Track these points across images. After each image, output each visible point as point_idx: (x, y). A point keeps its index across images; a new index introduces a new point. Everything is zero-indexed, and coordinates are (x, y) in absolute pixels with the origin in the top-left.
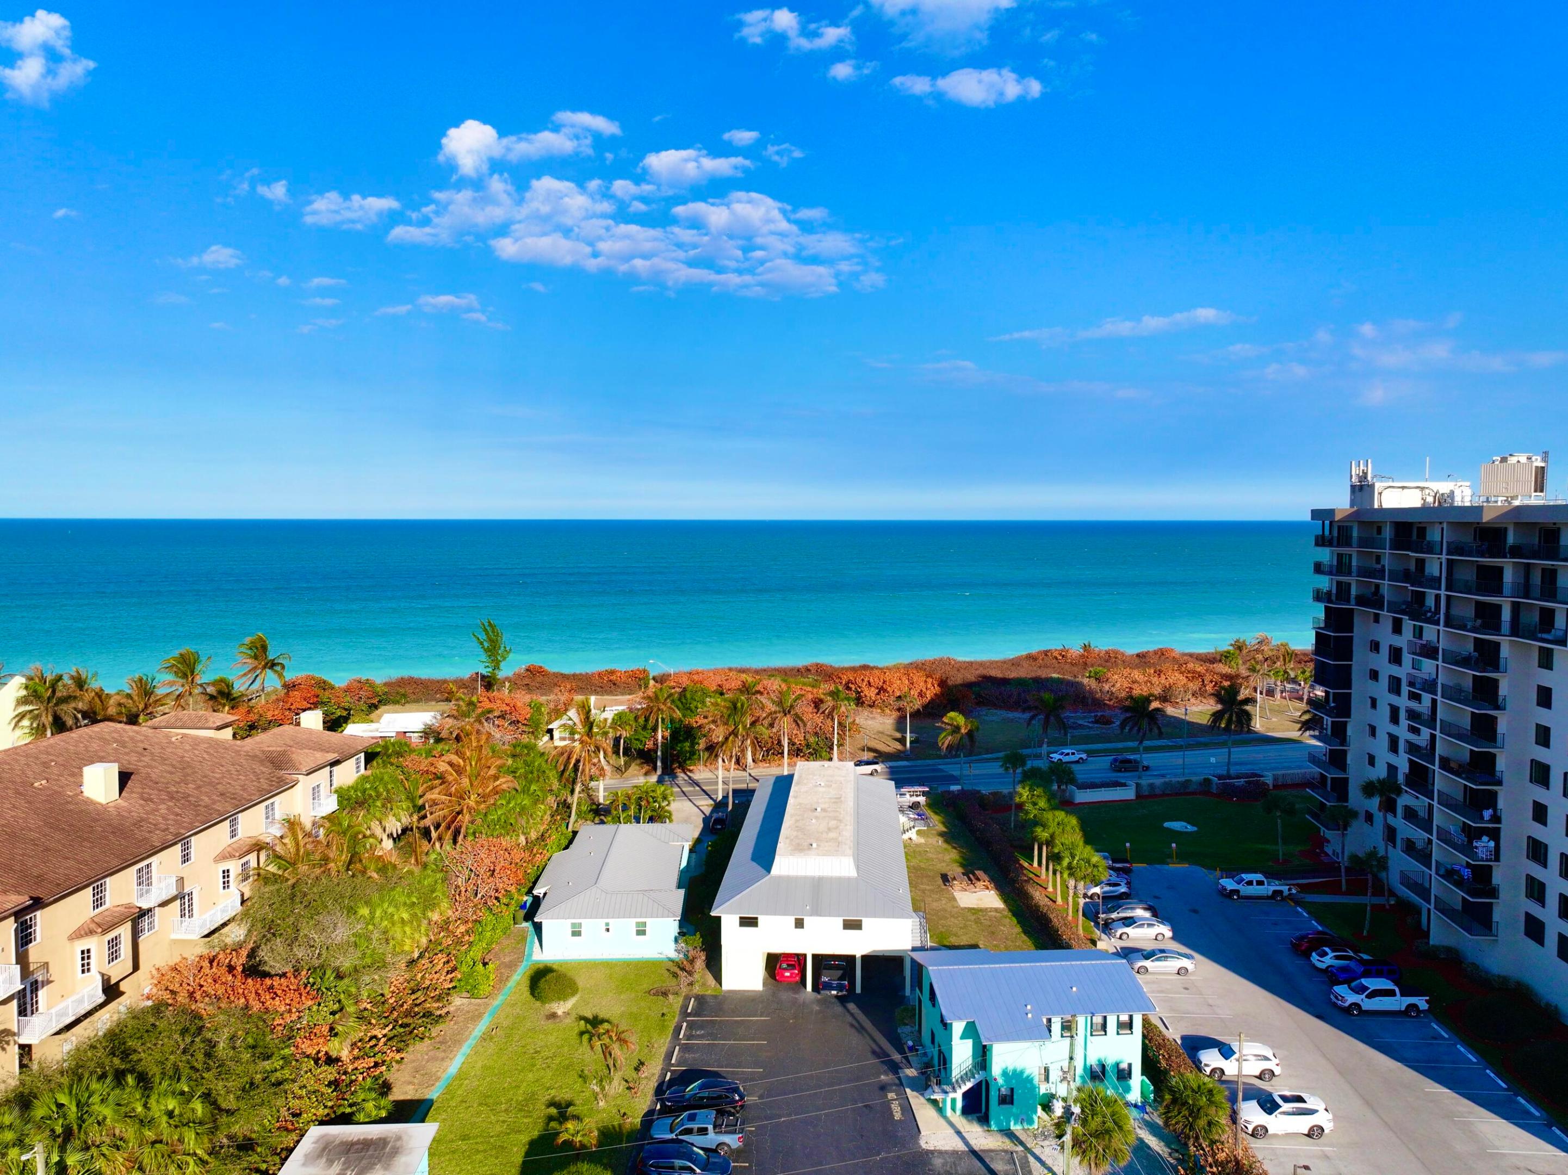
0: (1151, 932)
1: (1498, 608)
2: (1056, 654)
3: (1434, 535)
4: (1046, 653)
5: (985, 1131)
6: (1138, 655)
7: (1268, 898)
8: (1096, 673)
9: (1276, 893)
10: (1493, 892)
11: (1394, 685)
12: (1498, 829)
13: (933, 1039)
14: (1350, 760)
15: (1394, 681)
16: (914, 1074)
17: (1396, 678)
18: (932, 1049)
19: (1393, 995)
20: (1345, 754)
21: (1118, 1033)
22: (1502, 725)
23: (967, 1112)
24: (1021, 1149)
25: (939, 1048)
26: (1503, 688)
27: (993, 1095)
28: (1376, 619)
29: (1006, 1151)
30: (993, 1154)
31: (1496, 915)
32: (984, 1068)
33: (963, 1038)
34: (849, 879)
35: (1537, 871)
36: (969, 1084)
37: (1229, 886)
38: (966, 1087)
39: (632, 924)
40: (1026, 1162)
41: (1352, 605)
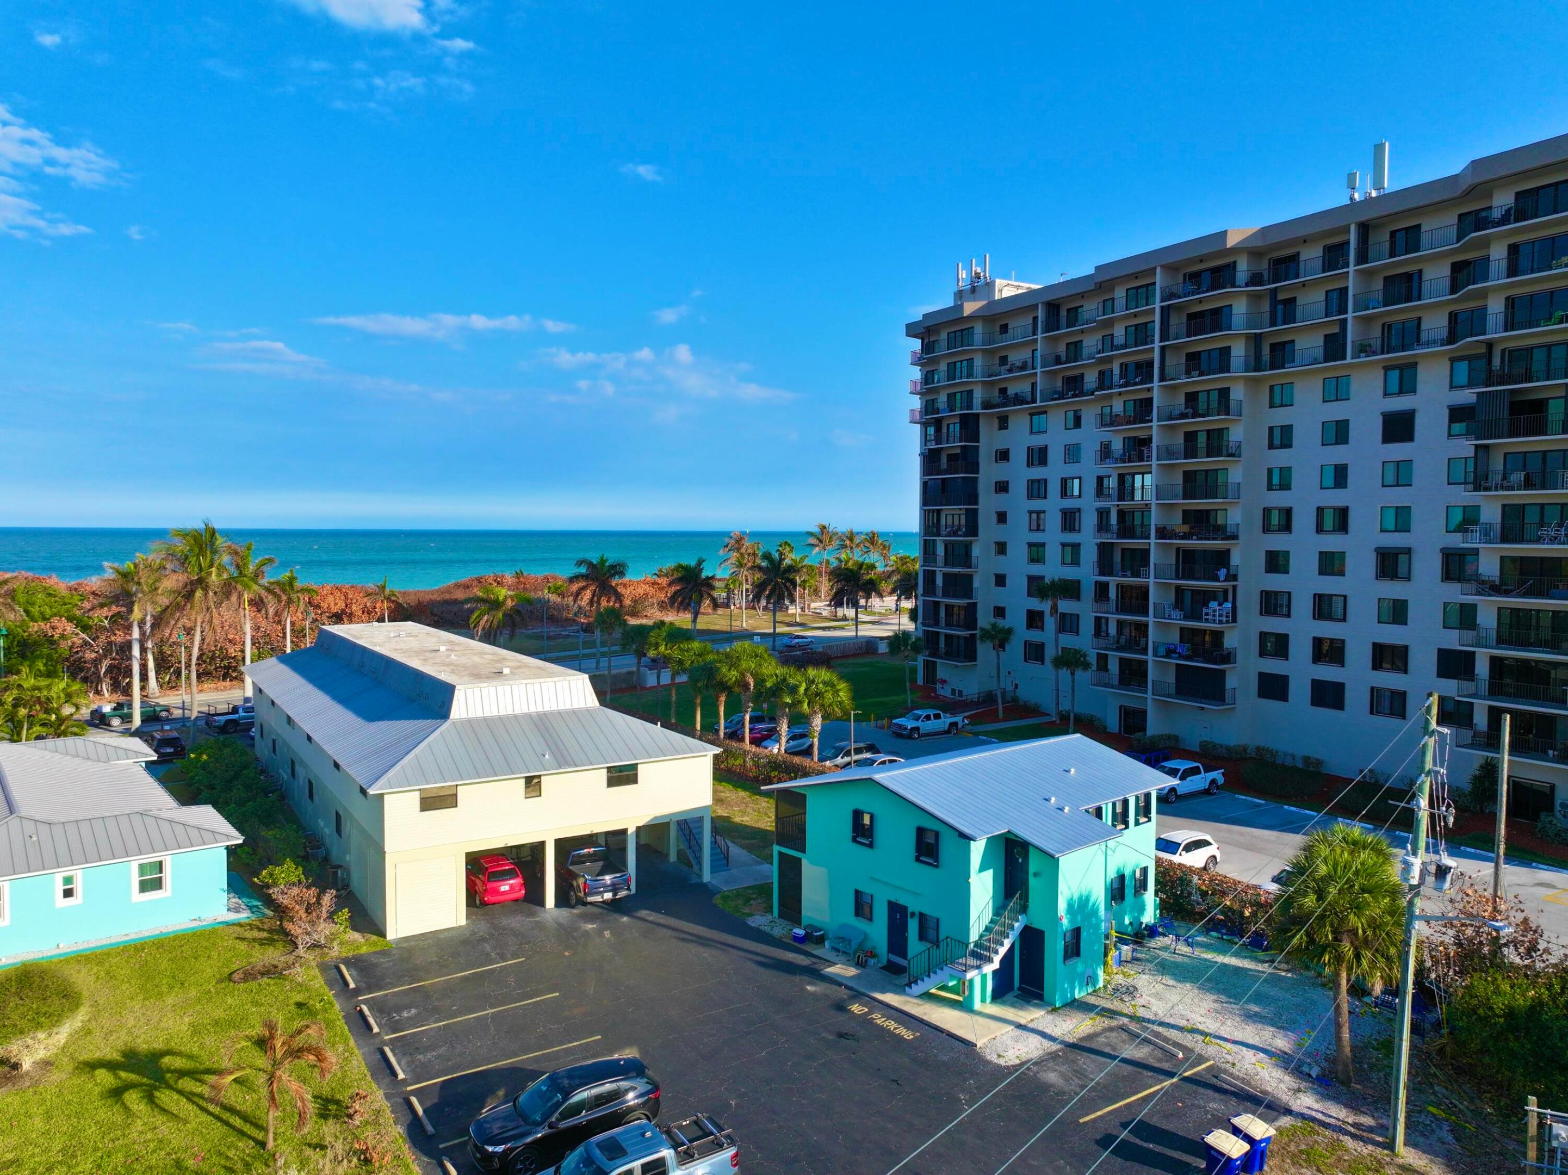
2: (491, 580)
5: (1049, 1012)
7: (947, 732)
9: (954, 725)
11: (1037, 489)
12: (1235, 587)
13: (862, 906)
14: (976, 583)
15: (1036, 485)
16: (852, 971)
17: (1039, 481)
18: (860, 924)
19: (1199, 773)
20: (970, 577)
21: (1137, 823)
22: (1236, 474)
23: (999, 994)
24: (1126, 1020)
25: (898, 913)
26: (1236, 433)
27: (1054, 948)
28: (1003, 423)
29: (1111, 1029)
30: (1102, 1039)
31: (1231, 681)
32: (1024, 909)
33: (982, 868)
34: (588, 710)
35: (1274, 625)
36: (1007, 943)
37: (910, 724)
38: (1003, 951)
39: (131, 870)
40: (1157, 1035)
41: (977, 409)
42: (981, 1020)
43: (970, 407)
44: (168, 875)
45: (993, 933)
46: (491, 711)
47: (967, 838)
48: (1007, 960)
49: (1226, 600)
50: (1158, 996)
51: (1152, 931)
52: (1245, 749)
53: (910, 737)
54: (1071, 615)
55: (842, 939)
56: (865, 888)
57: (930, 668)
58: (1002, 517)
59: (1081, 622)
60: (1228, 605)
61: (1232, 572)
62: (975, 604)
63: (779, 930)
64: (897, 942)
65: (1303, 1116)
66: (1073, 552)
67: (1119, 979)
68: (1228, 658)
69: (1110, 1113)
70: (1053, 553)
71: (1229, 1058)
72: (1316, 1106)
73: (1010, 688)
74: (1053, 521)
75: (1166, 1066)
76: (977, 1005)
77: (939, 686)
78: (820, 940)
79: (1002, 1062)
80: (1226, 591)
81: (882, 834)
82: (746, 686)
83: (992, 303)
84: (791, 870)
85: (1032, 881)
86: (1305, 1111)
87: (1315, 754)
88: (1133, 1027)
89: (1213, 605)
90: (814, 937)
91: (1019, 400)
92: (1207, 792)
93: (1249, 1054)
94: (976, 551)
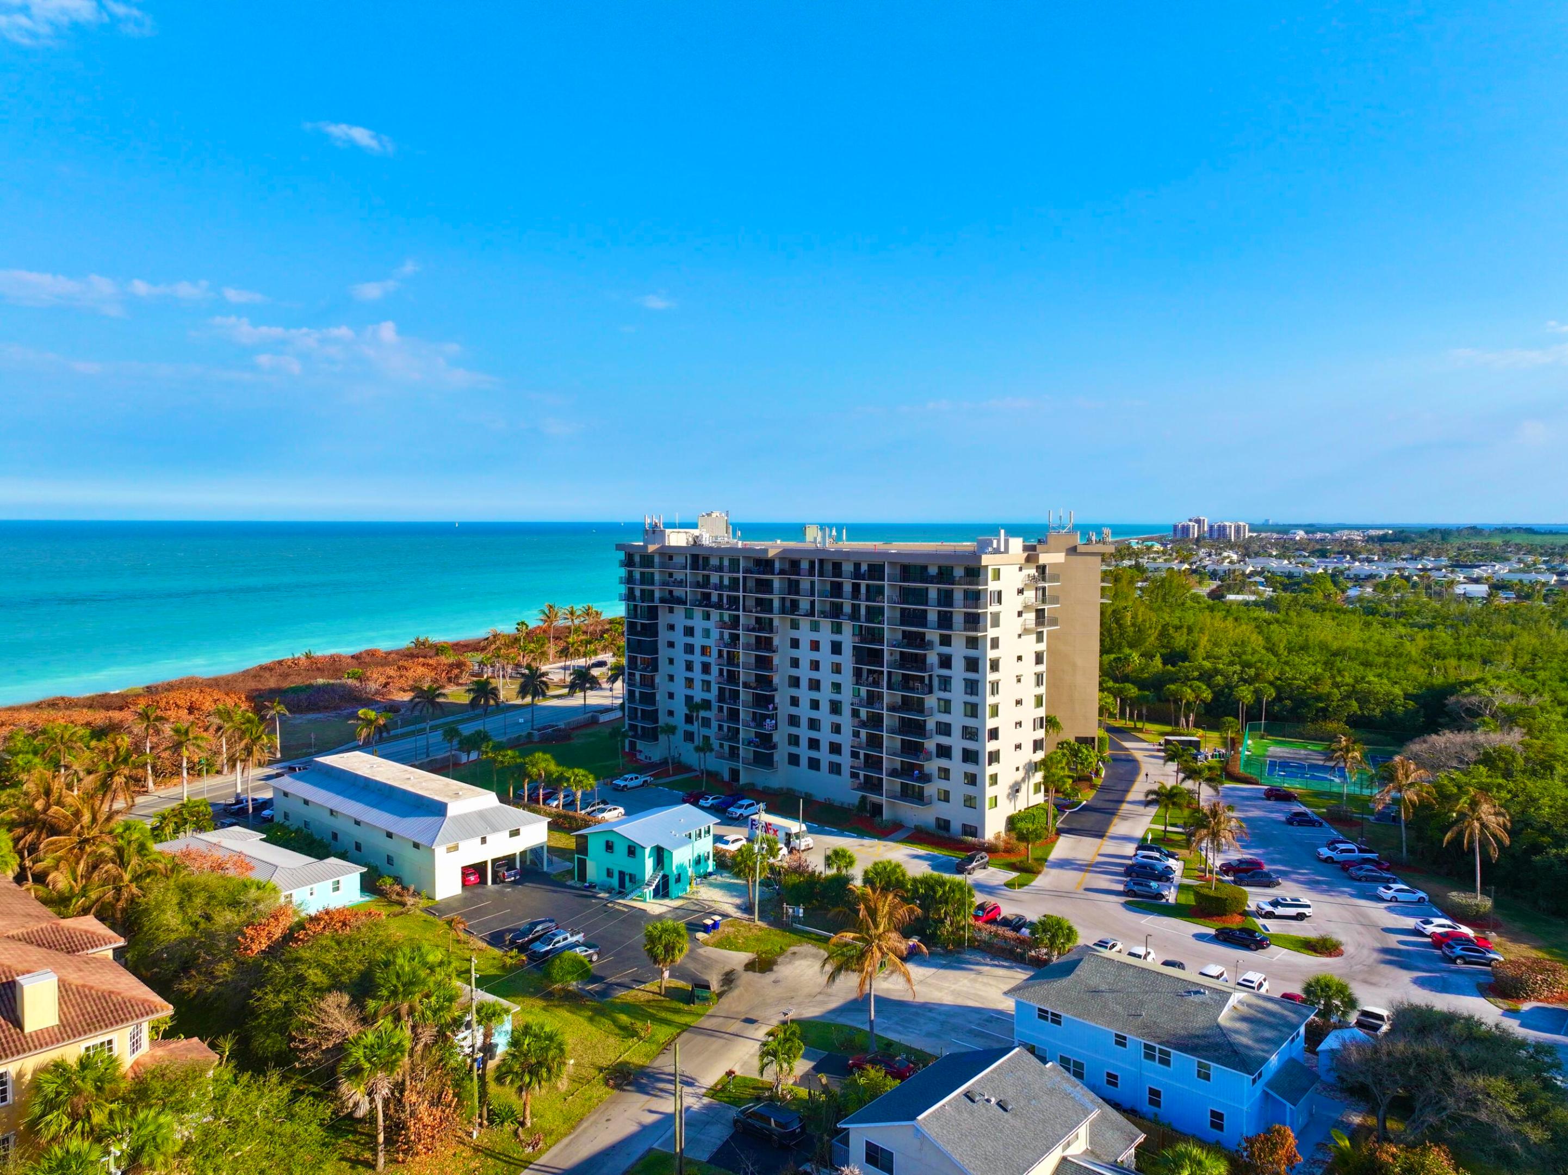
0: (615, 813)
1: (771, 600)
2: (289, 663)
3: (714, 562)
4: (280, 663)
5: (670, 900)
6: (353, 657)
7: (642, 785)
8: (354, 674)
9: (645, 782)
10: (774, 747)
11: (689, 649)
12: (777, 713)
13: (609, 873)
14: (658, 698)
15: (688, 647)
16: (607, 895)
17: (690, 645)
18: (609, 879)
20: (654, 694)
21: (705, 837)
22: (777, 659)
23: (655, 896)
24: (692, 899)
25: (622, 874)
26: (776, 641)
27: (672, 881)
28: (671, 610)
29: (689, 903)
30: (684, 905)
31: (776, 758)
32: (663, 869)
33: (649, 857)
34: (497, 806)
35: (794, 731)
36: (657, 880)
37: (622, 783)
38: (656, 882)
39: (329, 884)
40: (700, 902)
41: (657, 603)
42: (649, 904)
43: (653, 601)
44: (341, 885)
45: (653, 877)
46: (462, 812)
47: (643, 848)
48: (657, 886)
49: (773, 719)
50: (705, 892)
51: (710, 874)
52: (782, 789)
53: (622, 790)
54: (707, 719)
55: (603, 885)
56: (610, 867)
57: (633, 745)
58: (671, 661)
59: (711, 724)
60: (774, 722)
62: (657, 710)
63: (579, 885)
64: (622, 883)
65: (734, 917)
66: (707, 685)
67: (695, 889)
69: (680, 922)
70: (698, 685)
71: (718, 904)
72: (740, 914)
73: (677, 755)
74: (697, 667)
75: (700, 909)
76: (648, 900)
78: (595, 887)
79: (655, 914)
80: (773, 715)
81: (616, 847)
82: (540, 775)
83: (663, 547)
84: (582, 864)
85: (665, 860)
87: (810, 792)
88: (694, 901)
89: (768, 720)
90: (592, 886)
91: (679, 601)
93: (727, 905)
94: (657, 680)
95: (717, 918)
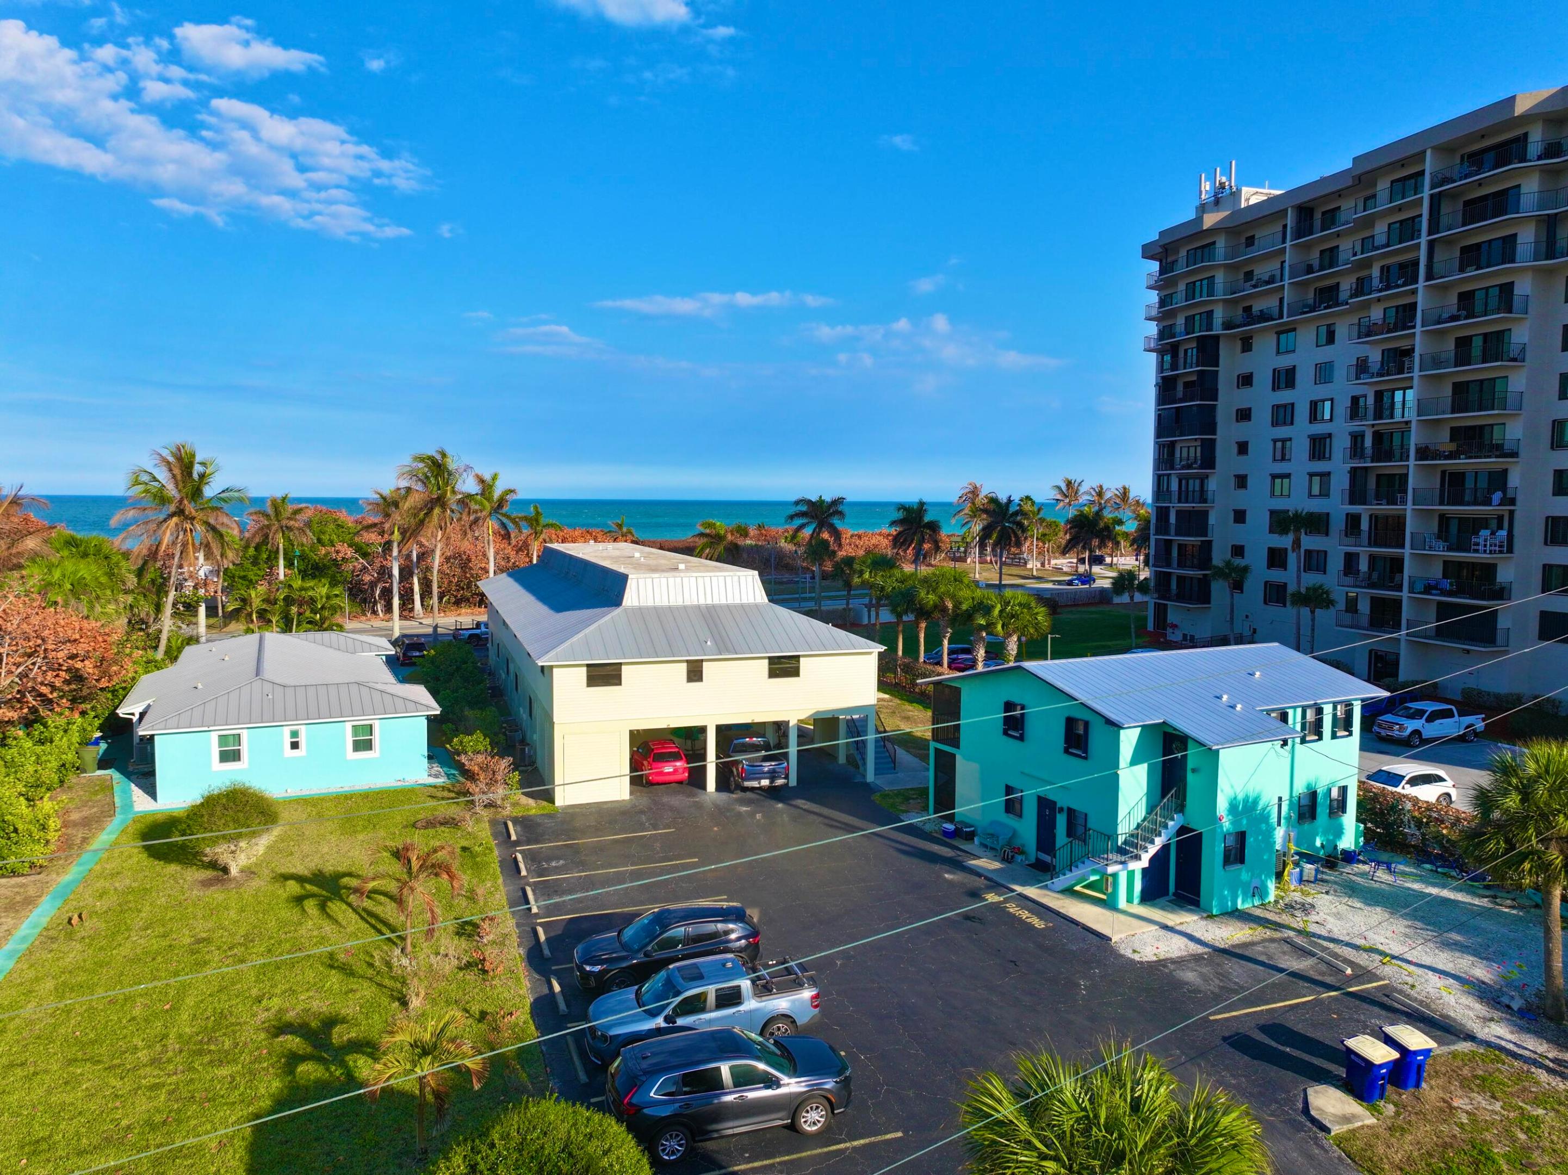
1: (1509, 239)
5: (1202, 918)
11: (1282, 415)
12: (1512, 513)
13: (1013, 802)
14: (1212, 520)
15: (1282, 411)
16: (996, 865)
17: (1285, 406)
18: (1010, 821)
19: (1453, 716)
20: (1205, 514)
21: (1334, 736)
22: (1518, 381)
23: (1148, 897)
24: (1292, 934)
25: (1046, 807)
26: (1520, 335)
27: (1213, 853)
28: (1247, 345)
29: (1272, 940)
30: (1259, 948)
31: (1504, 621)
32: (1181, 808)
33: (1134, 762)
34: (757, 606)
36: (1159, 842)
38: (1153, 850)
39: (344, 730)
40: (1325, 949)
41: (1217, 330)
42: (1122, 917)
43: (1209, 328)
44: (377, 738)
45: (1144, 831)
46: (662, 600)
47: (1115, 726)
48: (1159, 860)
49: (1500, 527)
50: (1338, 916)
51: (1349, 857)
54: (1318, 552)
55: (992, 835)
56: (1014, 783)
57: (1161, 612)
58: (1243, 448)
59: (1329, 559)
60: (1503, 533)
61: (1510, 494)
62: (1210, 542)
63: (932, 826)
64: (1046, 840)
65: (1488, 1044)
66: (1322, 482)
67: (1297, 896)
68: (1501, 593)
69: (1246, 1014)
70: (1299, 482)
71: (1410, 980)
72: (1509, 1036)
74: (1300, 448)
75: (1329, 980)
76: (1122, 903)
77: (1169, 630)
78: (970, 837)
79: (1136, 957)
80: (1500, 519)
81: (1032, 727)
82: (944, 609)
83: (1238, 212)
84: (946, 766)
85: (1190, 777)
86: (1493, 1039)
88: (1299, 941)
89: (1485, 533)
90: (964, 833)
91: (1264, 317)
92: (1462, 739)
93: (1433, 978)
94: (1212, 485)
95: (1415, 1039)
